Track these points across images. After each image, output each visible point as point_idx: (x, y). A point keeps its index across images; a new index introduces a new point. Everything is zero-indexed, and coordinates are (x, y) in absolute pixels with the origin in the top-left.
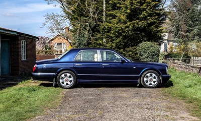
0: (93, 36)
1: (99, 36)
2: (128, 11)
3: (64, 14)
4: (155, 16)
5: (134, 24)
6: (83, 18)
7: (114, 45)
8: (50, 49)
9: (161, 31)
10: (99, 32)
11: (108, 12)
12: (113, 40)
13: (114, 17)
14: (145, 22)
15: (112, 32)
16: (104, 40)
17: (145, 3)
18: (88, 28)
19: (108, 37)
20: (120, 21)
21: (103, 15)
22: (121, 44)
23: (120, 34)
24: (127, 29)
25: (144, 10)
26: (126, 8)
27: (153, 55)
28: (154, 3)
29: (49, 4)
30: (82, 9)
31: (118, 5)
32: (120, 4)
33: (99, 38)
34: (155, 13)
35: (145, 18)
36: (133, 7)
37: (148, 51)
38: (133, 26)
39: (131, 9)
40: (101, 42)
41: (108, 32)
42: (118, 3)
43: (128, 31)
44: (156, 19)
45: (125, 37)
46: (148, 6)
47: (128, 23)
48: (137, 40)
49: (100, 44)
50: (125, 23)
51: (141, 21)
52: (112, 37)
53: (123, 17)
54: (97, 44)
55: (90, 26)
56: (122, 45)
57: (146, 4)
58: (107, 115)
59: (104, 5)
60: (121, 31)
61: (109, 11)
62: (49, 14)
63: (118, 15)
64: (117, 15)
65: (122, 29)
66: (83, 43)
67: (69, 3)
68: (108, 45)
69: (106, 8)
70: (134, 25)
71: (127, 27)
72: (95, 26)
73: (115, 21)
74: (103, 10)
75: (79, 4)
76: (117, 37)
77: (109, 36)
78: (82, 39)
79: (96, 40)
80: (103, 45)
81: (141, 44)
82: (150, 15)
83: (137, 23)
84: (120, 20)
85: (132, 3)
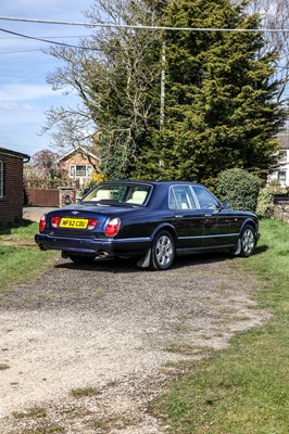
0: (139, 153)
1: (150, 153)
2: (207, 107)
3: (86, 110)
4: (261, 117)
5: (218, 132)
6: (121, 120)
7: (179, 172)
8: (60, 176)
9: (272, 147)
10: (151, 147)
11: (169, 108)
12: (178, 163)
13: (180, 118)
14: (240, 129)
15: (176, 147)
16: (161, 163)
17: (240, 92)
18: (130, 137)
19: (168, 157)
20: (190, 127)
21: (159, 113)
22: (192, 172)
23: (191, 152)
24: (205, 142)
25: (238, 105)
26: (204, 100)
27: (246, 195)
28: (259, 92)
29: (54, 89)
30: (119, 101)
31: (189, 95)
32: (193, 93)
33: (151, 158)
34: (261, 112)
35: (241, 121)
36: (216, 100)
37: (236, 187)
38: (217, 137)
39: (212, 104)
40: (153, 166)
41: (168, 147)
42: (190, 90)
43: (207, 147)
44: (262, 123)
45: (201, 158)
46: (246, 97)
47: (208, 131)
48: (224, 163)
49: (153, 171)
50: (202, 130)
51: (233, 126)
52: (175, 158)
53: (197, 119)
54: (148, 170)
55: (133, 134)
56: (195, 172)
57: (242, 94)
58: (109, 296)
59: (163, 94)
60: (192, 146)
61: (171, 106)
62: (54, 108)
63: (188, 113)
64: (185, 113)
65: (195, 142)
66: (120, 167)
67: (96, 89)
68: (167, 172)
69: (166, 100)
70: (218, 135)
71: (204, 138)
72: (144, 135)
73: (181, 125)
74: (159, 103)
75: (113, 91)
76: (186, 157)
77: (170, 155)
78: (118, 159)
79: (145, 161)
80: (158, 172)
81: (224, 173)
82: (251, 116)
83: (225, 131)
84: (190, 125)
85: (215, 91)
